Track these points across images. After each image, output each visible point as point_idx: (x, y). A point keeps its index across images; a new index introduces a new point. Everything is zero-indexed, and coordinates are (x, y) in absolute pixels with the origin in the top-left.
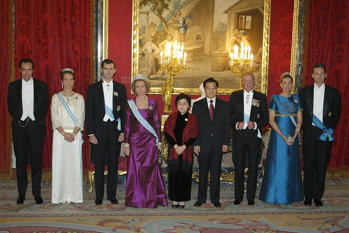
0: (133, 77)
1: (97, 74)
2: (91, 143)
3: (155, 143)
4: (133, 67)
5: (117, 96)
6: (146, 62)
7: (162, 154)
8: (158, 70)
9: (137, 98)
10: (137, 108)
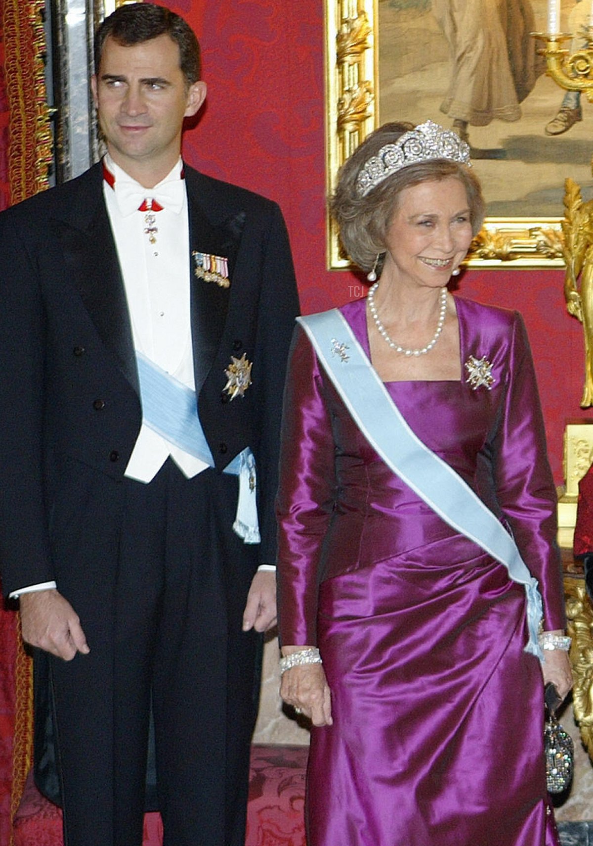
0: (342, 140)
1: (58, 121)
2: (29, 650)
3: (517, 642)
4: (340, 63)
5: (223, 283)
6: (441, 23)
7: (577, 723)
8: (532, 86)
9: (370, 302)
10: (380, 376)
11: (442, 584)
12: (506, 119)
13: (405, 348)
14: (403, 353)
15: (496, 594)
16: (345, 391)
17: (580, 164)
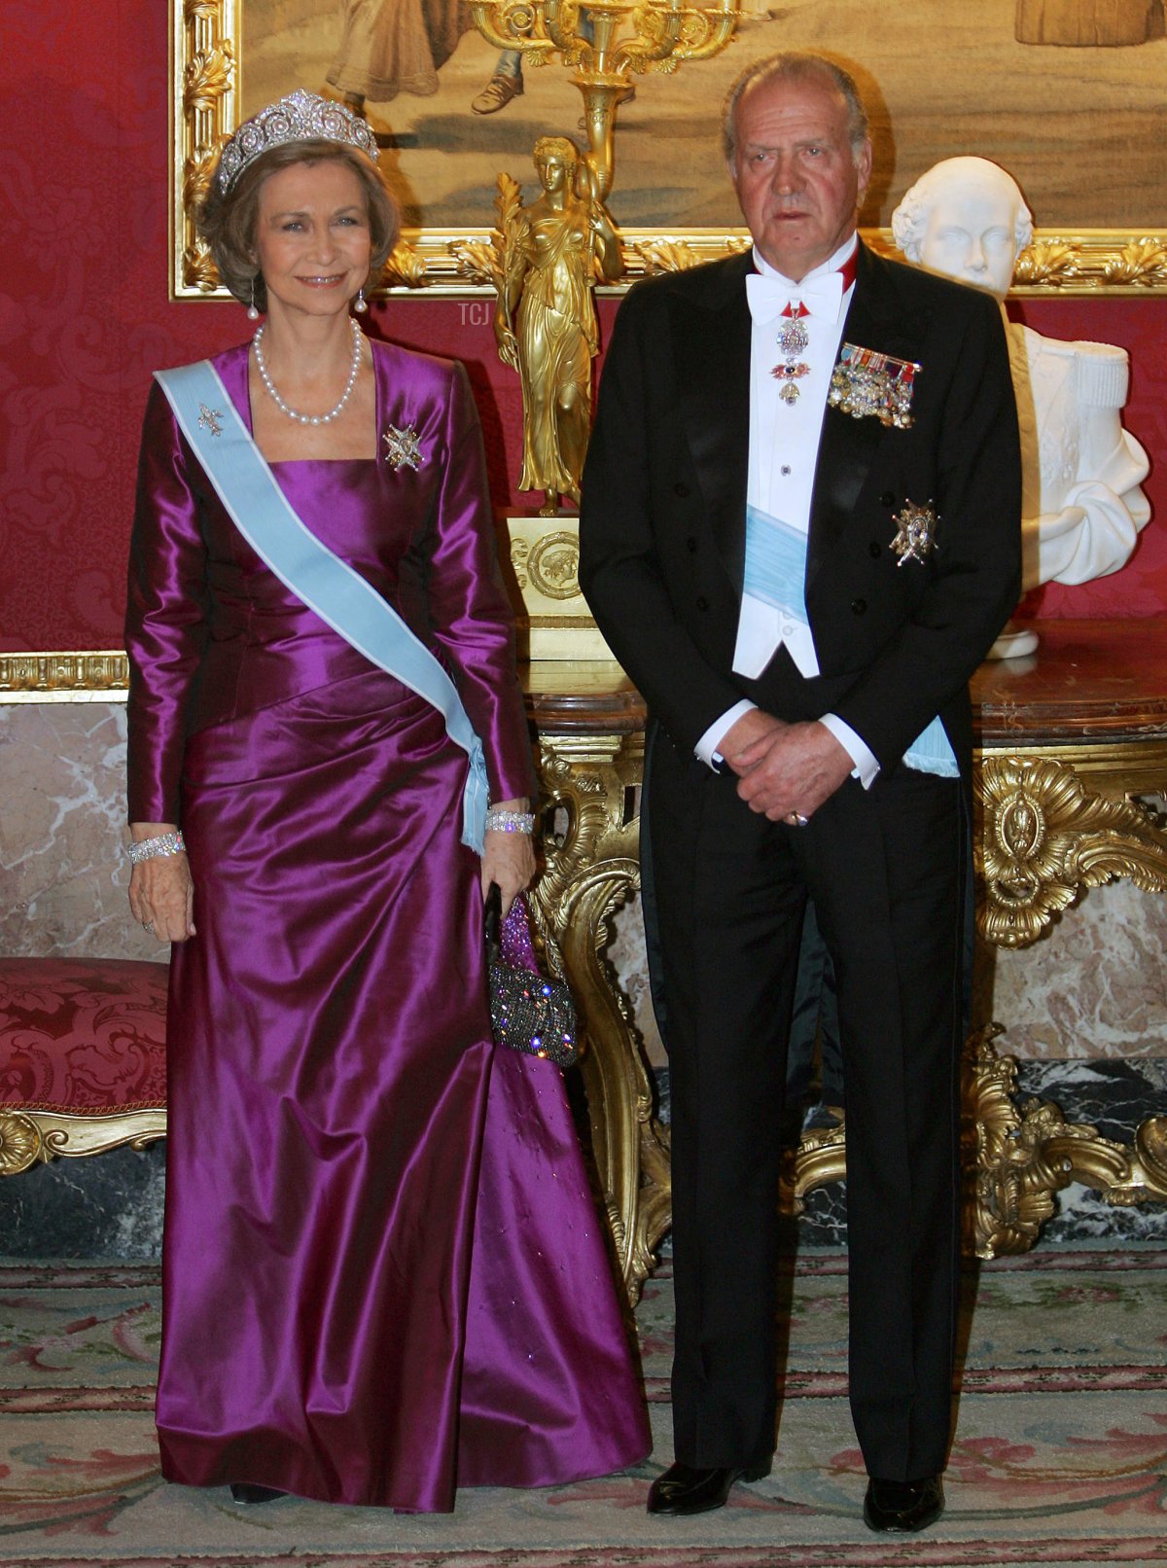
0: (190, 121)
4: (189, 16)
8: (455, 46)
9: (255, 349)
10: (263, 453)
11: (353, 738)
12: (417, 92)
13: (299, 413)
14: (297, 421)
15: (426, 753)
16: (216, 476)
17: (522, 153)
